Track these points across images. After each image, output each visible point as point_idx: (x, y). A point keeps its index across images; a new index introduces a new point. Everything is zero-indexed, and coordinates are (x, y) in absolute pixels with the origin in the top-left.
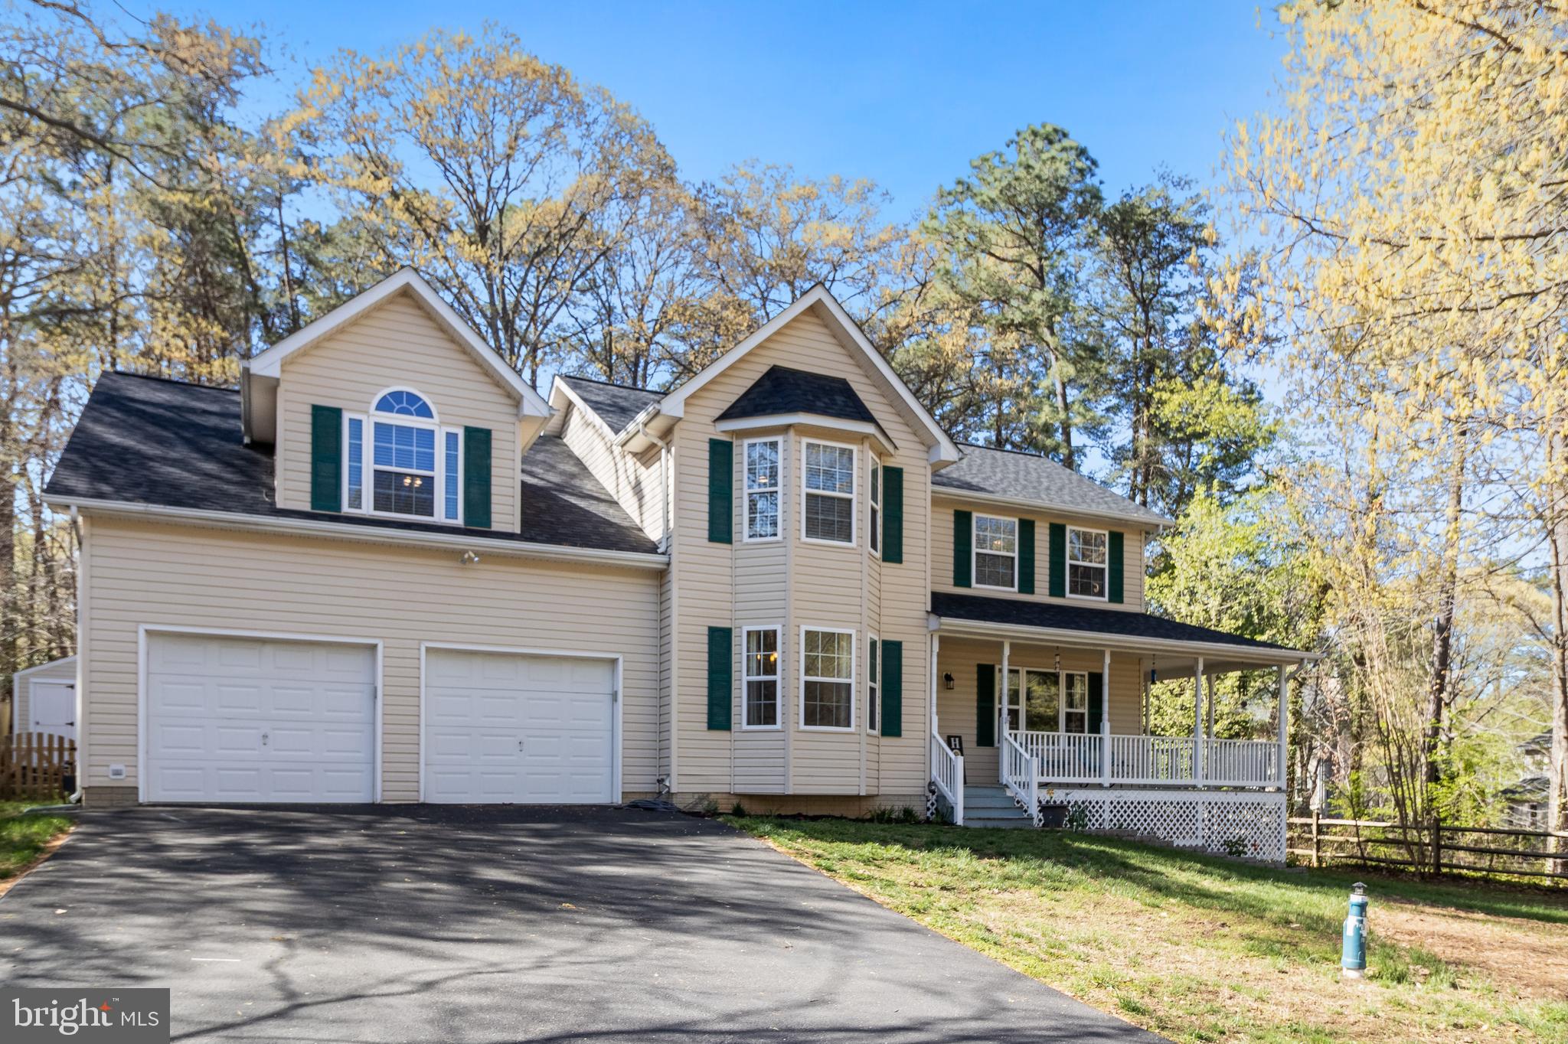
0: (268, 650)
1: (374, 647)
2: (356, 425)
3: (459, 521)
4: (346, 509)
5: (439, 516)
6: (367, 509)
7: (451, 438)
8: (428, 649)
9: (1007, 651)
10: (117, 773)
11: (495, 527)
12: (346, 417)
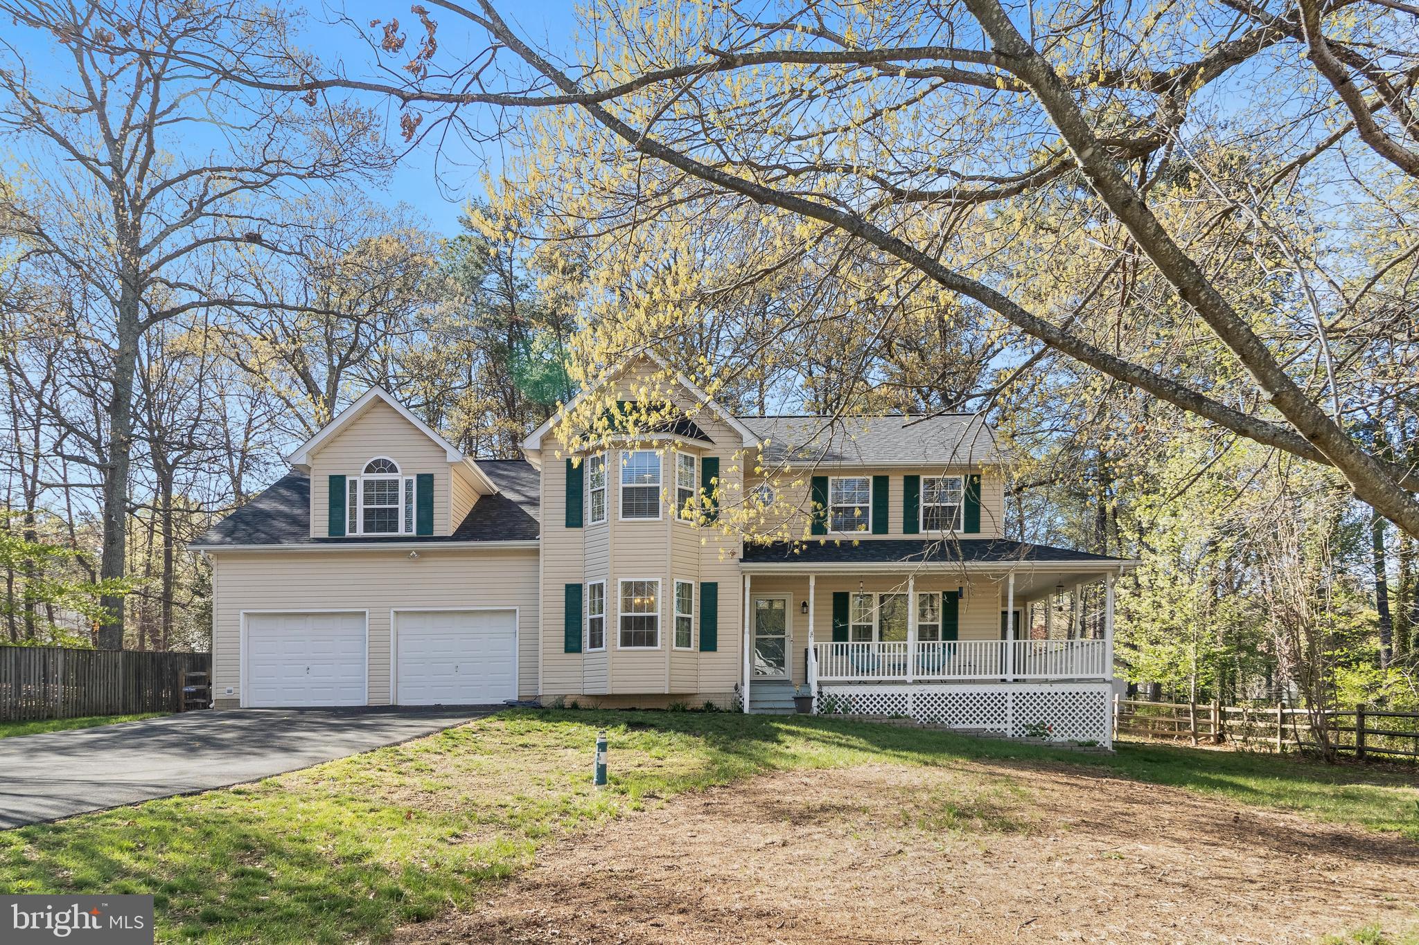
0: (310, 619)
1: (364, 613)
2: (354, 483)
3: (414, 533)
4: (348, 534)
5: (402, 532)
6: (360, 532)
7: (409, 483)
8: (397, 613)
9: (812, 583)
10: (230, 691)
11: (436, 534)
12: (348, 479)
